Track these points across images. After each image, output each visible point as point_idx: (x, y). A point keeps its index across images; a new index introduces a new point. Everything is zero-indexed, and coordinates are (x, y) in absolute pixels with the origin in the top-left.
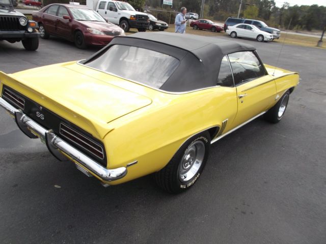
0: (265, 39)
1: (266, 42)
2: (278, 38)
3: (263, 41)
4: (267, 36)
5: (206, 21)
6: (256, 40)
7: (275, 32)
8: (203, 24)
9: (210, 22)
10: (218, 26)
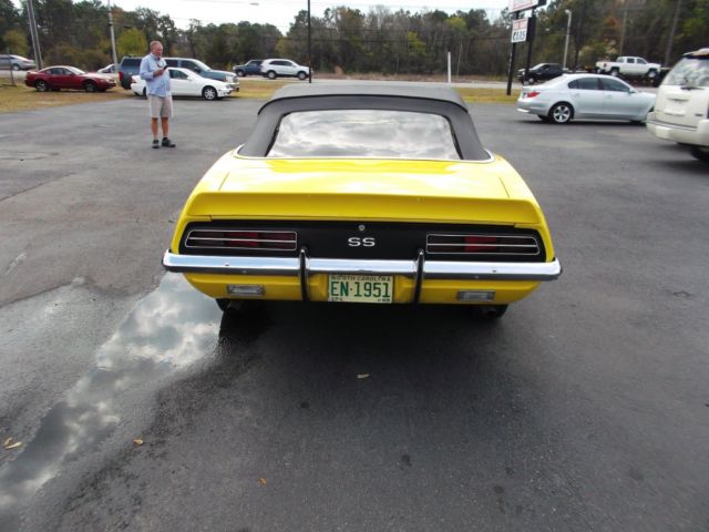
0: (220, 95)
1: (221, 99)
2: (238, 90)
3: (217, 98)
4: (222, 88)
5: (64, 71)
6: (202, 98)
7: (230, 79)
8: (57, 78)
9: (77, 71)
10: (99, 79)
